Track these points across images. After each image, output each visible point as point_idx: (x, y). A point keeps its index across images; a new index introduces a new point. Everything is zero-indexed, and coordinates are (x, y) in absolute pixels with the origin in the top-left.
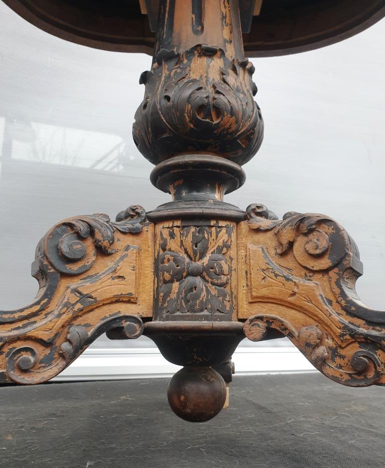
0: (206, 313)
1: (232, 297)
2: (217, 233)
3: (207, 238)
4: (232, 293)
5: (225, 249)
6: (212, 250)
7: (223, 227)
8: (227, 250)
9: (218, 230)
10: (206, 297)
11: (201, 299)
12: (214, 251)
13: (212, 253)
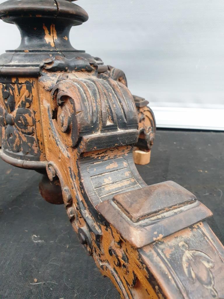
0: (21, 154)
1: (38, 143)
2: (19, 89)
3: (12, 94)
4: (38, 140)
5: (28, 104)
6: (18, 105)
7: (23, 83)
8: (30, 104)
9: (20, 86)
10: (19, 142)
11: (16, 143)
12: (20, 105)
13: (19, 107)
